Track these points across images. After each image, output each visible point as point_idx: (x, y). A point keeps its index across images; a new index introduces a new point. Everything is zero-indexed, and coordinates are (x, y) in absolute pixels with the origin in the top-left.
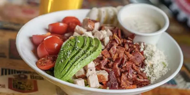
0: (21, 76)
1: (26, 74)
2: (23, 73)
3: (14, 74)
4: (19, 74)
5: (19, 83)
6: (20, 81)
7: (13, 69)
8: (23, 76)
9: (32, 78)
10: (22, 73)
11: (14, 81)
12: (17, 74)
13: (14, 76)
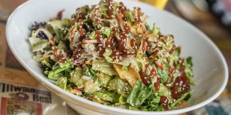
0: (20, 95)
1: (28, 93)
2: (23, 91)
3: (10, 92)
4: (17, 92)
5: (16, 106)
6: (18, 104)
7: (10, 84)
8: (23, 96)
9: (36, 99)
10: (21, 91)
11: (9, 103)
12: (14, 92)
13: (11, 95)
